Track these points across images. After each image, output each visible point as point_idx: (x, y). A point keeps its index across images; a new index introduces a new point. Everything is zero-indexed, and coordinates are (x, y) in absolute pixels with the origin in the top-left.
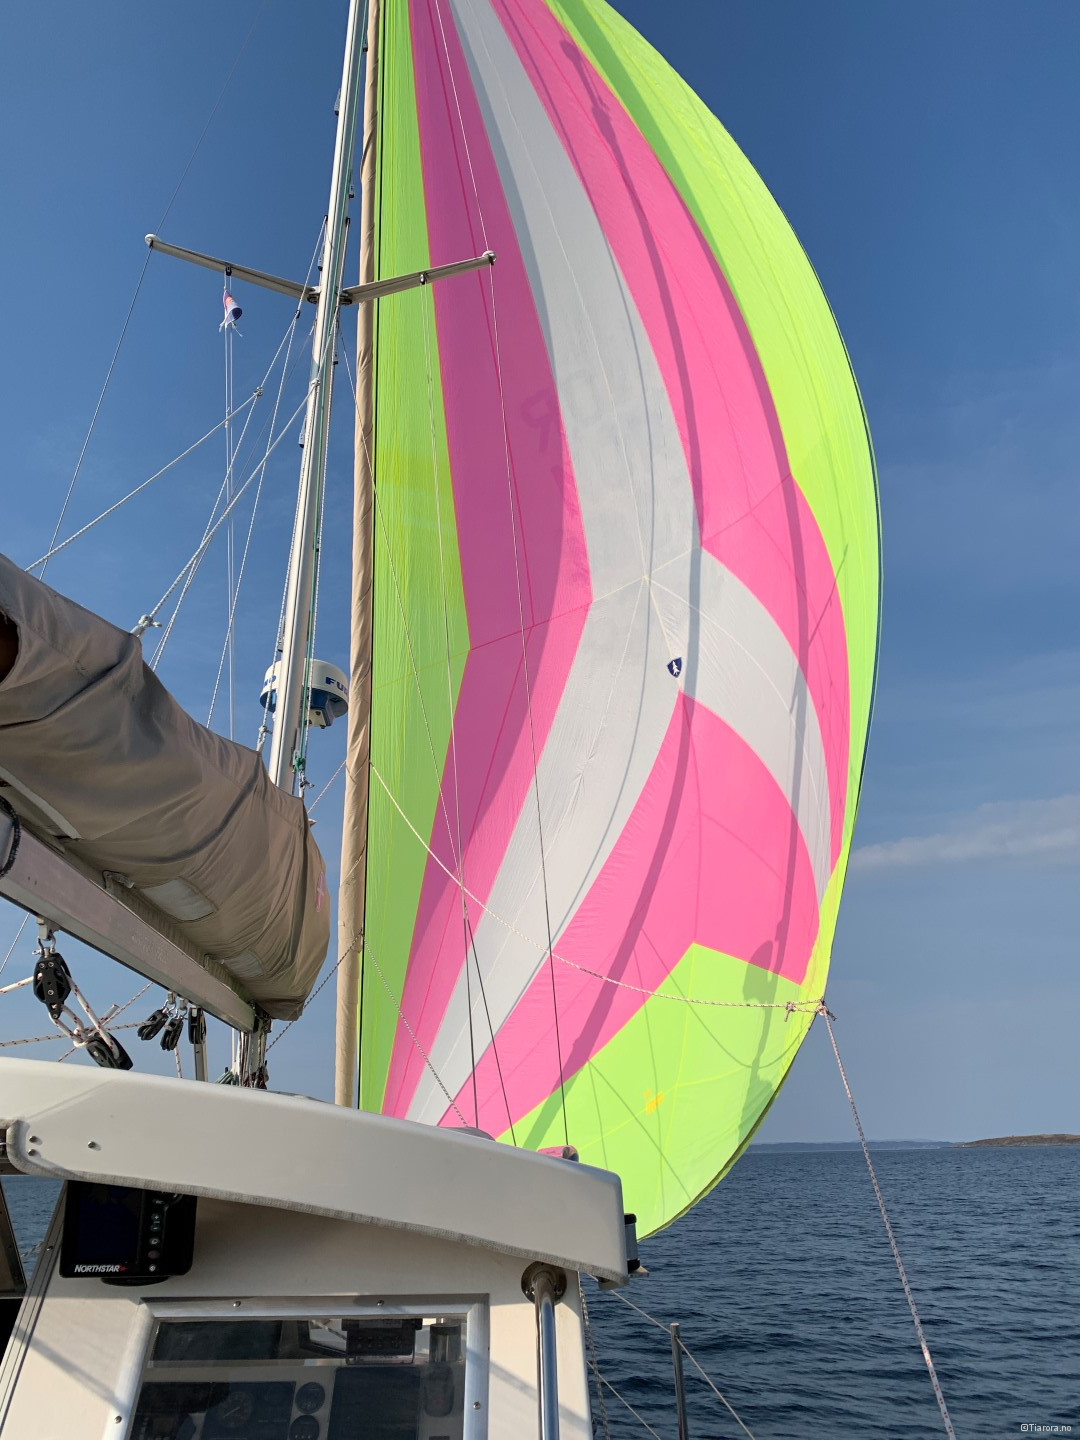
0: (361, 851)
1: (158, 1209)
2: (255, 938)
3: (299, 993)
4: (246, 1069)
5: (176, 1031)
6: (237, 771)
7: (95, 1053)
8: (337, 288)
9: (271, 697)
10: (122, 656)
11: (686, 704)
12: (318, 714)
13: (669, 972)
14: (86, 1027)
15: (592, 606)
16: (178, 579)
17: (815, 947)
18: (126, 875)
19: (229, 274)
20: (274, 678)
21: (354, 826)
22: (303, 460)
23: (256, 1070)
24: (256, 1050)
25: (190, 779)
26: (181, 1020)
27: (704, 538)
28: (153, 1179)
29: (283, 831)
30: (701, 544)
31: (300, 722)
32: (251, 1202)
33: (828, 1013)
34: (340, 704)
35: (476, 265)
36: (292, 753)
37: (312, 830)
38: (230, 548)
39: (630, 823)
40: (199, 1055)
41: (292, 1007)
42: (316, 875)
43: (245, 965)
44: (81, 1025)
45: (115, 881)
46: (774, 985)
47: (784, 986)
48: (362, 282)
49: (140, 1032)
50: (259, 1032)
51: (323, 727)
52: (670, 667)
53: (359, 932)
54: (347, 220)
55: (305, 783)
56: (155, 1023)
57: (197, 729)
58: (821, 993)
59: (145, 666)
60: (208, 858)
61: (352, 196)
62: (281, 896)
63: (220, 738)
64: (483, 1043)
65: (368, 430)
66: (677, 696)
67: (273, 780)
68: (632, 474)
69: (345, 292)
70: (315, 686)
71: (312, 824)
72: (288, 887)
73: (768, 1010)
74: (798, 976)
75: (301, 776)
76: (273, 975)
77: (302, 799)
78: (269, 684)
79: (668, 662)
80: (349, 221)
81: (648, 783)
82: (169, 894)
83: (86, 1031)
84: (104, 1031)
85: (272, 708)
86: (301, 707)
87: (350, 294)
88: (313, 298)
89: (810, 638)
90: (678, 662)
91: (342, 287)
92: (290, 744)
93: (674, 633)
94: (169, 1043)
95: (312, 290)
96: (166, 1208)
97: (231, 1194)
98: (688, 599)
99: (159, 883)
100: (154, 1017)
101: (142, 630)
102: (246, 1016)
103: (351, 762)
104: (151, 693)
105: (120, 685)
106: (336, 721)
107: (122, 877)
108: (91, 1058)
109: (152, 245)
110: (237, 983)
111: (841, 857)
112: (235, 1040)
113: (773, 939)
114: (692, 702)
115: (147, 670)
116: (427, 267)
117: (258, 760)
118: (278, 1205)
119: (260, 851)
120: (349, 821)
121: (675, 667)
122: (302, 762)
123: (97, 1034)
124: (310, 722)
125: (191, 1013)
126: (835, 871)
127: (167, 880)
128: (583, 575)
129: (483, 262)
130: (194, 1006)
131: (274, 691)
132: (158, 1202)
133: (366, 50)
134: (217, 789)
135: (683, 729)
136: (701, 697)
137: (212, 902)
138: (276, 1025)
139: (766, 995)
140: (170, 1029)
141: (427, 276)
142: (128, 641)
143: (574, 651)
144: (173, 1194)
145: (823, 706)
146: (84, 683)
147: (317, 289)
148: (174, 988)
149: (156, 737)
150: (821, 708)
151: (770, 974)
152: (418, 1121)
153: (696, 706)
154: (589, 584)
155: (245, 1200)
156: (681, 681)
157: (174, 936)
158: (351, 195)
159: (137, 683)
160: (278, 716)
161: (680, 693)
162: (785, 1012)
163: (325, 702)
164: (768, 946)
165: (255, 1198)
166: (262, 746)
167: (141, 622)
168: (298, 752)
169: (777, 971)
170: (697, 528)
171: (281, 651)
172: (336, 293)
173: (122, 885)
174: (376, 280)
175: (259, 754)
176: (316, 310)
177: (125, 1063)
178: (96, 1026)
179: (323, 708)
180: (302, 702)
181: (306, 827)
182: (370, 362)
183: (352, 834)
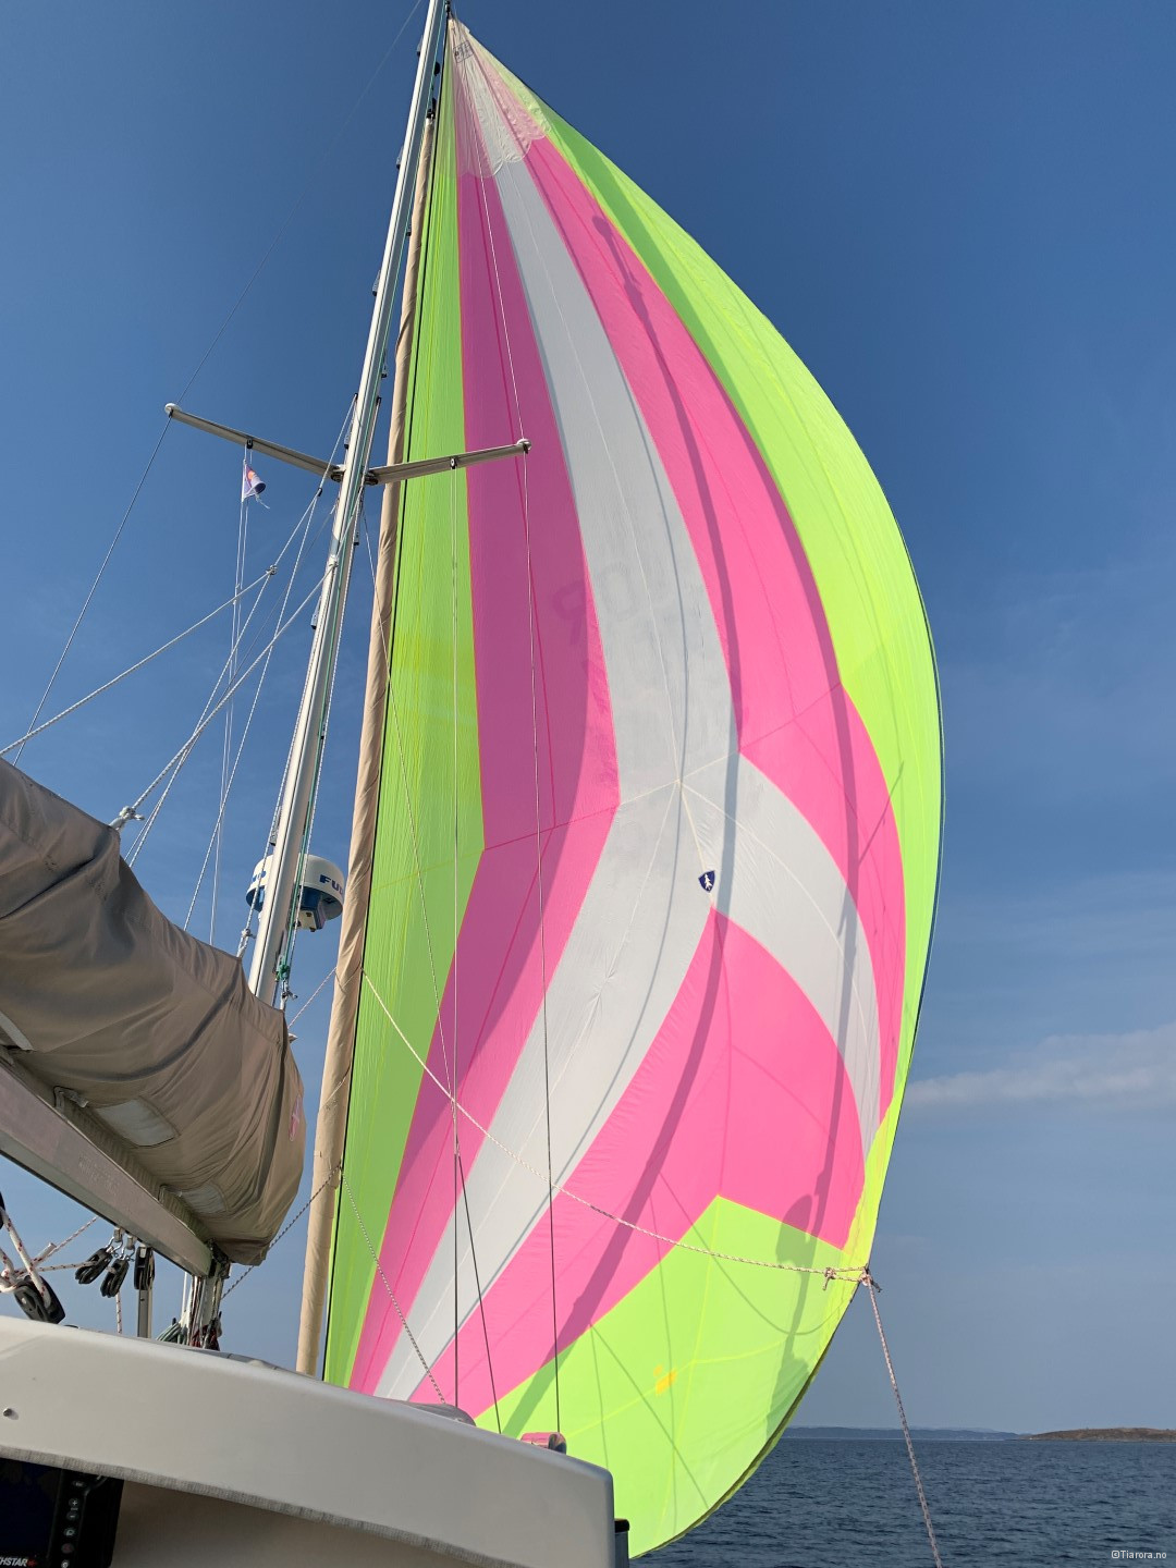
0: (345, 1071)
1: (78, 1493)
2: (218, 1169)
3: (263, 1234)
4: (196, 1321)
5: (120, 1274)
6: (213, 979)
7: (24, 1300)
8: (362, 467)
9: (259, 894)
10: (98, 851)
11: (719, 923)
12: (309, 915)
13: (692, 1224)
14: (15, 1269)
15: (619, 809)
16: (167, 768)
17: (859, 1207)
18: (80, 1093)
19: (249, 447)
20: (263, 874)
21: (339, 1043)
22: (315, 640)
23: (207, 1323)
24: (210, 1298)
25: (161, 988)
26: (126, 1261)
27: (743, 744)
28: (74, 1456)
29: (260, 1047)
30: (739, 750)
31: (288, 923)
32: (185, 1489)
33: (872, 1283)
34: (333, 905)
35: (510, 452)
36: (276, 959)
37: (291, 1046)
38: (228, 732)
39: (650, 1053)
40: (144, 1303)
41: (254, 1249)
42: (292, 1100)
43: (204, 1199)
44: (11, 1266)
45: (66, 1098)
46: (811, 1249)
47: (824, 1251)
48: (390, 463)
49: (79, 1274)
50: (215, 1278)
51: (313, 930)
52: (702, 880)
53: (337, 1165)
54: (378, 399)
55: (287, 994)
56: (97, 1263)
57: (172, 931)
58: (865, 1261)
59: (121, 860)
60: (173, 1077)
61: (384, 376)
62: (252, 1122)
63: (197, 941)
64: (468, 1302)
65: (386, 614)
66: (708, 912)
67: (252, 989)
68: (667, 673)
69: (371, 472)
70: (308, 885)
71: (292, 1039)
72: (260, 1110)
73: (805, 1276)
74: (839, 1239)
75: (283, 985)
76: (236, 1212)
77: (283, 1012)
78: (257, 881)
79: (700, 875)
80: (380, 400)
81: (673, 1009)
82: (127, 1116)
83: (15, 1273)
84: (36, 1275)
85: (259, 907)
86: (291, 907)
87: (377, 475)
88: (337, 477)
89: (860, 855)
90: (711, 875)
91: (368, 467)
92: (275, 948)
93: (708, 843)
94: (110, 1289)
95: (337, 468)
96: (87, 1493)
97: (163, 1479)
98: (723, 807)
99: (114, 1103)
100: (96, 1257)
101: (122, 822)
102: (202, 1258)
103: (341, 970)
104: (127, 890)
105: (92, 882)
106: (328, 924)
107: (76, 1094)
108: (18, 1306)
109: (171, 414)
110: (195, 1219)
111: (892, 1104)
112: (187, 1285)
113: (812, 1194)
114: (726, 920)
115: (123, 865)
116: (461, 450)
117: (237, 969)
118: (215, 1494)
119: (233, 1069)
120: (334, 1037)
121: (707, 880)
122: (286, 970)
123: (28, 1277)
124: (299, 924)
125: (139, 1253)
126: (885, 1120)
127: (124, 1100)
128: (610, 775)
129: (518, 450)
130: (143, 1245)
131: (263, 887)
132: (78, 1484)
133: (409, 234)
134: (189, 999)
135: (714, 950)
136: (735, 915)
137: (174, 1126)
138: (236, 1269)
139: (804, 1259)
140: (114, 1271)
141: (458, 461)
142: (106, 835)
143: (597, 858)
144: (96, 1476)
145: (876, 931)
146: (52, 879)
147: (342, 467)
148: (122, 1223)
149: (128, 942)
150: (873, 936)
151: (808, 1236)
152: (388, 1397)
153: (729, 924)
154: (617, 785)
155: (179, 1486)
156: (713, 896)
157: (127, 1163)
158: (384, 374)
159: (111, 880)
160: (265, 917)
161: (712, 909)
162: (825, 1279)
163: (317, 902)
164: (807, 1200)
165: (191, 1485)
166: (243, 951)
167: (122, 813)
168: (282, 957)
169: (815, 1233)
170: (736, 733)
171: (274, 845)
172: (361, 473)
173: (74, 1103)
174: (404, 462)
175: (239, 960)
176: (338, 489)
177: (55, 1314)
178: (28, 1267)
179: (314, 908)
180: (292, 901)
181: (285, 1041)
182: (393, 544)
183: (337, 1050)
